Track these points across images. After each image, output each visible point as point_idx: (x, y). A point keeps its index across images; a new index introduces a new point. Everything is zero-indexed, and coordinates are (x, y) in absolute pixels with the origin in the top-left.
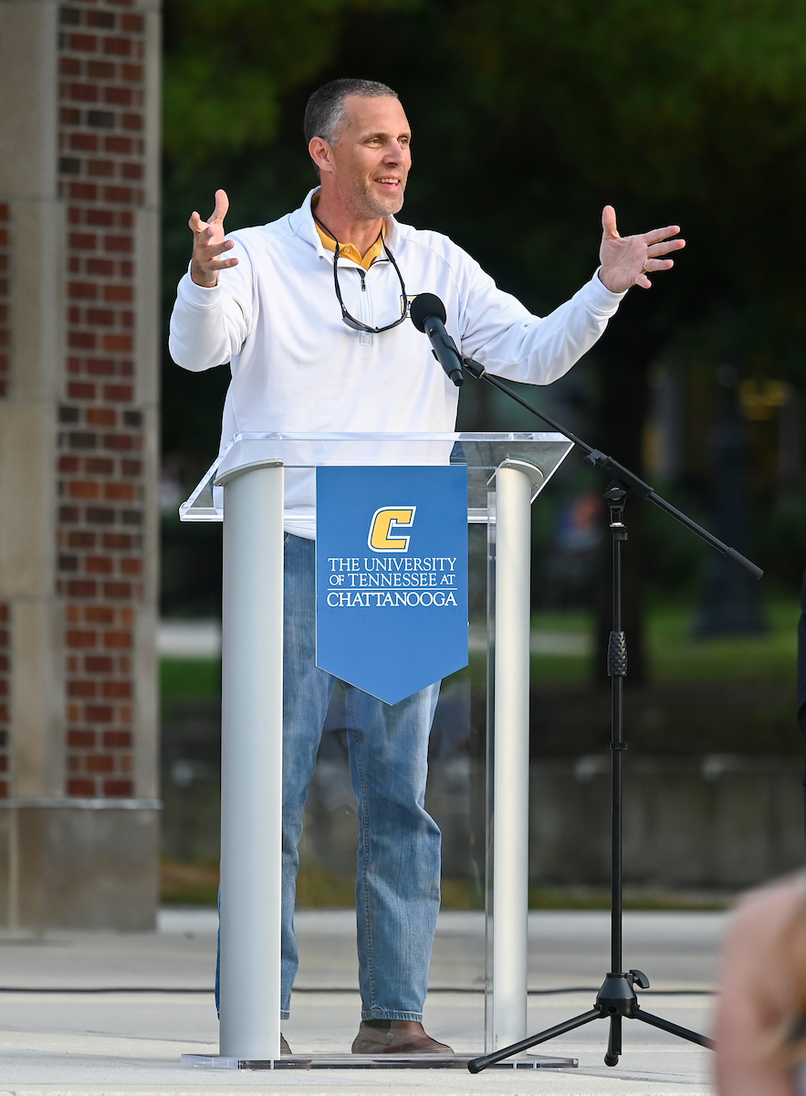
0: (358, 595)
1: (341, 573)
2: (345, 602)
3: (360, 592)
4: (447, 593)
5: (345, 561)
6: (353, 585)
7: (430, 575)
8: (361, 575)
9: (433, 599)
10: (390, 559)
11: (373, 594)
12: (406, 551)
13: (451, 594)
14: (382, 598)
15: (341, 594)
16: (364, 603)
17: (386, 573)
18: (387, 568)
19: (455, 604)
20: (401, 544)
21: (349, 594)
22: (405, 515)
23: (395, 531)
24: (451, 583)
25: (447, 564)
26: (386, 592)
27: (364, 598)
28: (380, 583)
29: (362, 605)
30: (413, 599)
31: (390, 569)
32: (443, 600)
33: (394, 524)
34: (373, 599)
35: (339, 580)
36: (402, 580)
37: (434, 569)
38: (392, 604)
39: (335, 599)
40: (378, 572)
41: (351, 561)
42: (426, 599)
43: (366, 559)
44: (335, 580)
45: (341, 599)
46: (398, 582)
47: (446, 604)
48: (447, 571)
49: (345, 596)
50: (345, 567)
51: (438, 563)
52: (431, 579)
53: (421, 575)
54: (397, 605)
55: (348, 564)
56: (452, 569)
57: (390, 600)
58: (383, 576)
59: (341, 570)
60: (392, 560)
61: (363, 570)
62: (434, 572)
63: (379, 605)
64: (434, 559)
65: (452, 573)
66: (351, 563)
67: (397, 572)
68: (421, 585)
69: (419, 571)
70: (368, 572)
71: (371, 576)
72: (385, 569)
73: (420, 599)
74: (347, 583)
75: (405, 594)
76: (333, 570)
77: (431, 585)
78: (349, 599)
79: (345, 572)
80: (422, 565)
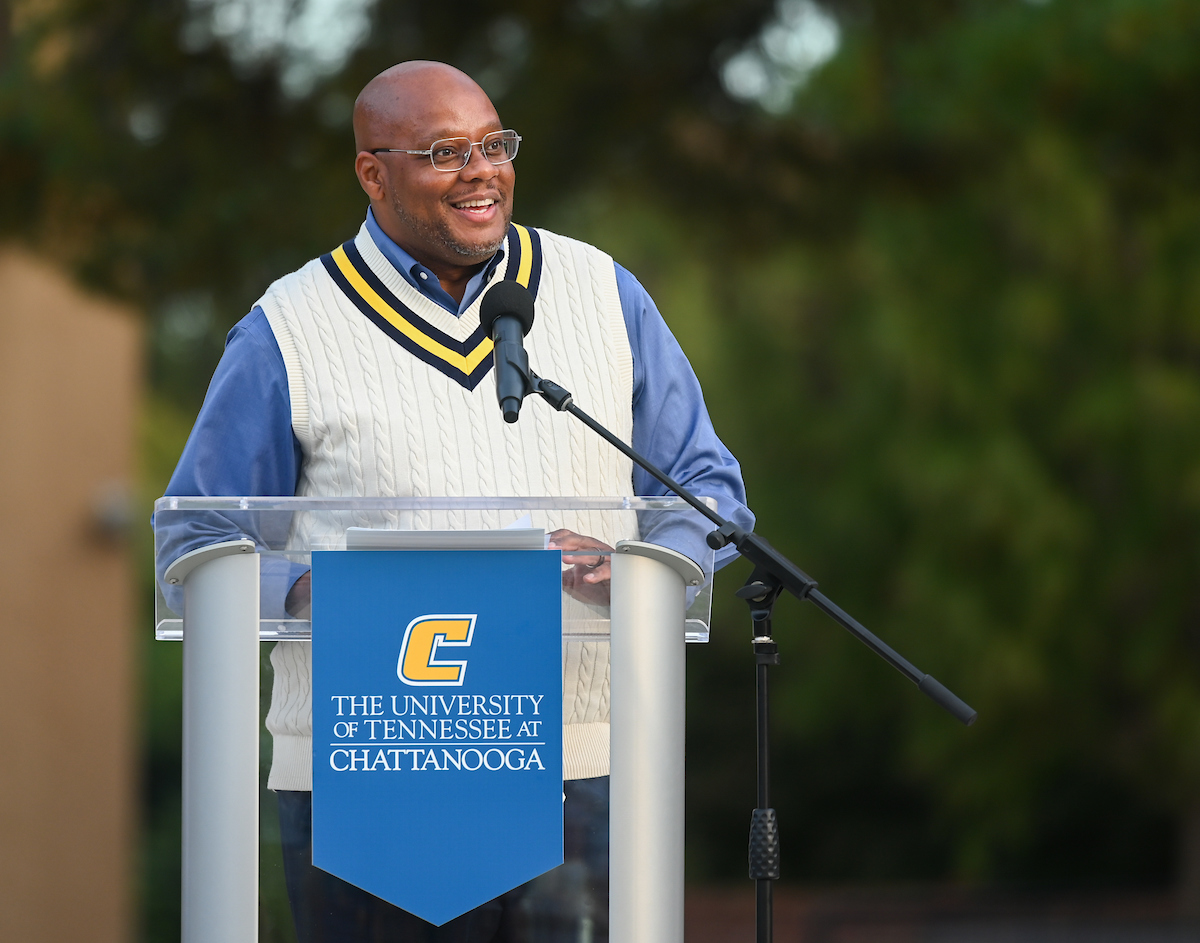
0: (381, 753)
1: (353, 719)
2: (359, 765)
3: (385, 750)
4: (528, 751)
5: (359, 700)
6: (373, 737)
7: (501, 721)
8: (386, 722)
9: (505, 760)
10: (434, 697)
11: (406, 752)
12: (460, 683)
13: (535, 752)
14: (421, 758)
15: (353, 752)
16: (392, 765)
17: (428, 719)
18: (430, 710)
19: (541, 767)
20: (454, 673)
21: (366, 752)
22: (460, 628)
23: (443, 653)
24: (535, 735)
25: (527, 705)
26: (427, 748)
27: (390, 759)
28: (418, 735)
29: (387, 768)
30: (472, 760)
31: (434, 713)
32: (522, 760)
33: (440, 641)
34: (406, 760)
35: (350, 729)
36: (455, 730)
37: (507, 713)
38: (438, 768)
39: (342, 760)
40: (413, 717)
41: (369, 700)
42: (494, 759)
43: (394, 698)
44: (342, 730)
45: (353, 760)
46: (447, 734)
47: (527, 768)
48: (528, 714)
49: (359, 755)
50: (359, 710)
51: (513, 704)
52: (501, 729)
53: (486, 721)
54: (445, 768)
55: (365, 705)
56: (536, 713)
57: (435, 761)
58: (423, 724)
59: (353, 713)
60: (438, 699)
61: (389, 715)
62: (507, 717)
63: (415, 768)
64: (507, 697)
65: (536, 718)
66: (371, 704)
67: (444, 716)
68: (486, 737)
69: (482, 716)
70: (397, 718)
71: (402, 724)
72: (425, 712)
73: (483, 760)
74: (362, 734)
75: (459, 751)
76: (340, 713)
77: (501, 737)
78: (365, 759)
79: (359, 717)
80: (487, 706)
